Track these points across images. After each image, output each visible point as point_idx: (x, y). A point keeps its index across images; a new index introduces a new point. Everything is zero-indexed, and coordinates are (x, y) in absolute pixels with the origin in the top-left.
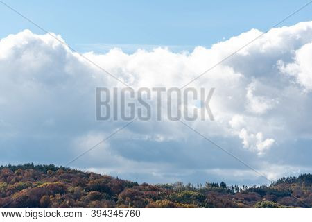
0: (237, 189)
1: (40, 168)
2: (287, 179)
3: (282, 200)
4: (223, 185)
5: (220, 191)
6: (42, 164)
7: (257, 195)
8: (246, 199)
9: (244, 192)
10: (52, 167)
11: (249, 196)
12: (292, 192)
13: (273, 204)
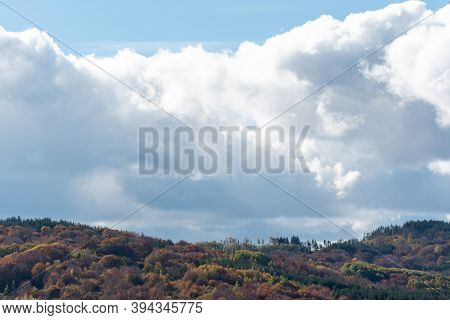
0: (315, 245)
1: (31, 223)
2: (387, 229)
3: (381, 260)
4: (295, 240)
5: (292, 249)
6: (33, 217)
7: (344, 254)
8: (328, 260)
9: (325, 250)
10: (47, 222)
11: (332, 255)
12: (394, 248)
13: (368, 265)
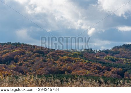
0: (97, 51)
1: (14, 44)
2: (117, 47)
3: (116, 55)
4: (91, 50)
5: (90, 52)
7: (105, 54)
8: (100, 55)
9: (99, 53)
10: (19, 44)
11: (102, 54)
12: (120, 52)
13: (112, 57)
